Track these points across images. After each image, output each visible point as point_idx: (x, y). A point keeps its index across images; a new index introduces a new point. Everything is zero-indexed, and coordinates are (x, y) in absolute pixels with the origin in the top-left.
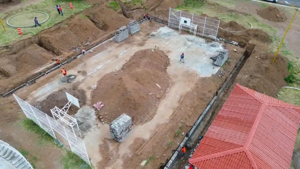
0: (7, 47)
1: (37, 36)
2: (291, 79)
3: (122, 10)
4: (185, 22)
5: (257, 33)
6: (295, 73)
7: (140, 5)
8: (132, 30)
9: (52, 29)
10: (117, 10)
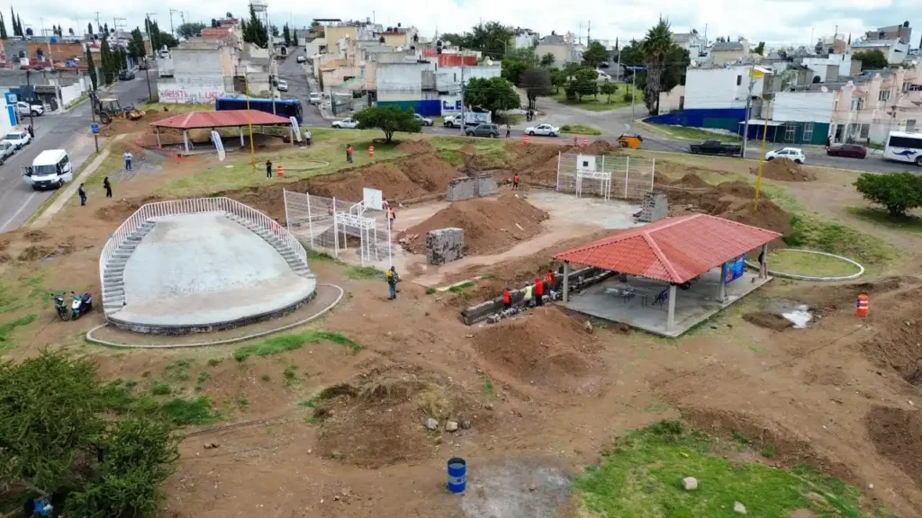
0: (256, 189)
1: (306, 182)
2: (797, 239)
3: (466, 166)
4: (586, 164)
5: (735, 186)
6: (806, 231)
7: (503, 164)
8: (480, 189)
9: (334, 177)
10: (456, 165)
